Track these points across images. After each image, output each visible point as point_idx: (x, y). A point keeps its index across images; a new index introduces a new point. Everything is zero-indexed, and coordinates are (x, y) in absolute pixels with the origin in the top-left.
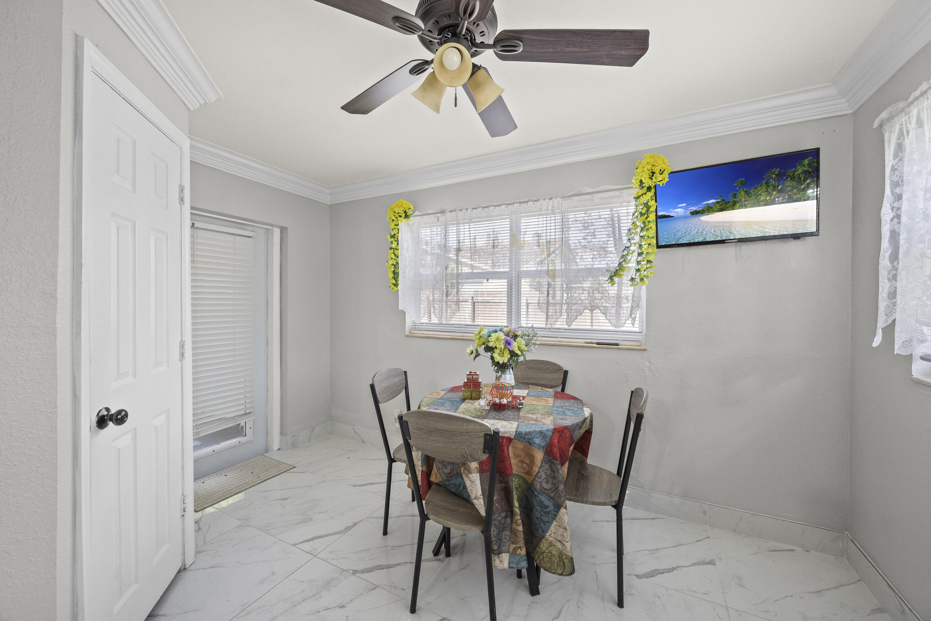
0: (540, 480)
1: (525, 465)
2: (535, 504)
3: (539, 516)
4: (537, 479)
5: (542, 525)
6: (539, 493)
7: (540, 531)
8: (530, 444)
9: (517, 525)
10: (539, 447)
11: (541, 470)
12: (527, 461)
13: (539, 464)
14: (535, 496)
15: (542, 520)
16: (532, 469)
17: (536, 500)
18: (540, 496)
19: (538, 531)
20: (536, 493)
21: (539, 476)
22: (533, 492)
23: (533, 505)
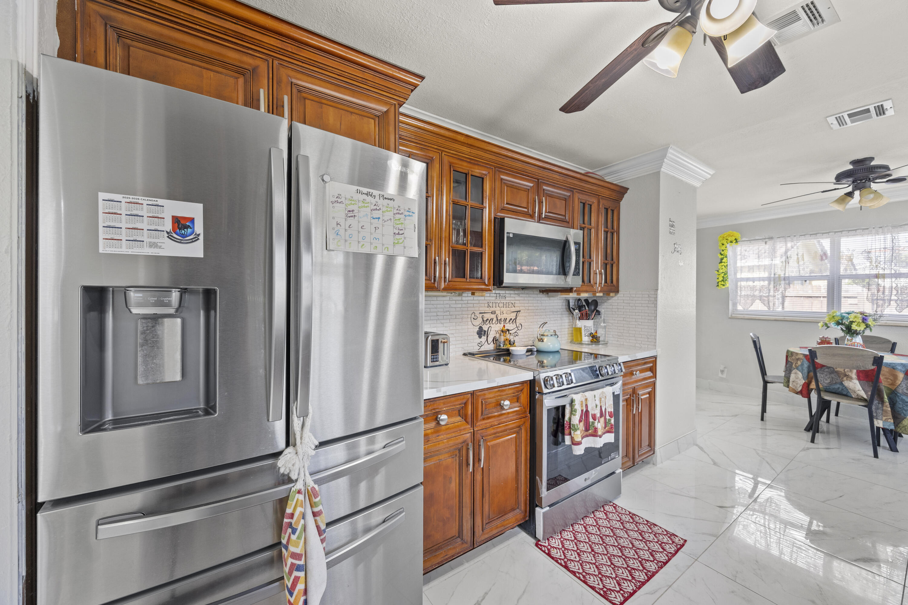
0: (902, 388)
1: (889, 380)
2: (898, 400)
3: (901, 406)
4: (899, 387)
5: (904, 412)
6: (901, 394)
7: (902, 415)
8: (894, 369)
9: (886, 407)
10: (901, 371)
11: (902, 383)
12: (891, 378)
13: (901, 379)
14: (898, 396)
15: (904, 409)
16: (895, 382)
17: (899, 398)
18: (902, 397)
19: (901, 415)
20: (898, 394)
21: (901, 385)
22: (896, 394)
23: (896, 401)
